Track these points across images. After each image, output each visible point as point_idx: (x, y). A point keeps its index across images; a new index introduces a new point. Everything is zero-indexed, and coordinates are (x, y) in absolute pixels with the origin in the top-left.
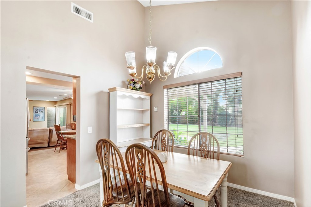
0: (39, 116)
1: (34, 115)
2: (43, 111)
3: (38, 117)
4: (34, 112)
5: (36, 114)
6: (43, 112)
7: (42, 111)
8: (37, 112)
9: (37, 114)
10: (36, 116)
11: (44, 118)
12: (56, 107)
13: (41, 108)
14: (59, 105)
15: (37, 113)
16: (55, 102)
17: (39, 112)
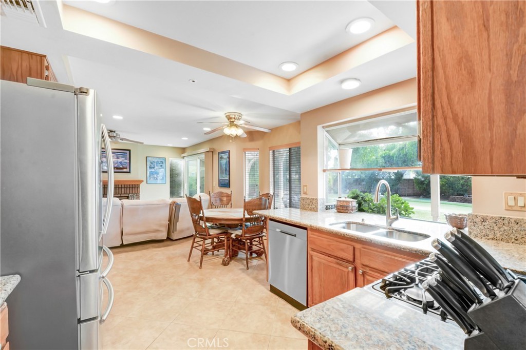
0: (157, 173)
1: (148, 173)
2: (164, 165)
3: (155, 176)
4: (148, 167)
5: (151, 170)
6: (163, 168)
7: (161, 166)
8: (152, 166)
9: (153, 170)
10: (152, 173)
11: (164, 178)
12: (184, 157)
13: (160, 160)
14: (189, 154)
15: (154, 168)
16: (183, 150)
17: (156, 167)
